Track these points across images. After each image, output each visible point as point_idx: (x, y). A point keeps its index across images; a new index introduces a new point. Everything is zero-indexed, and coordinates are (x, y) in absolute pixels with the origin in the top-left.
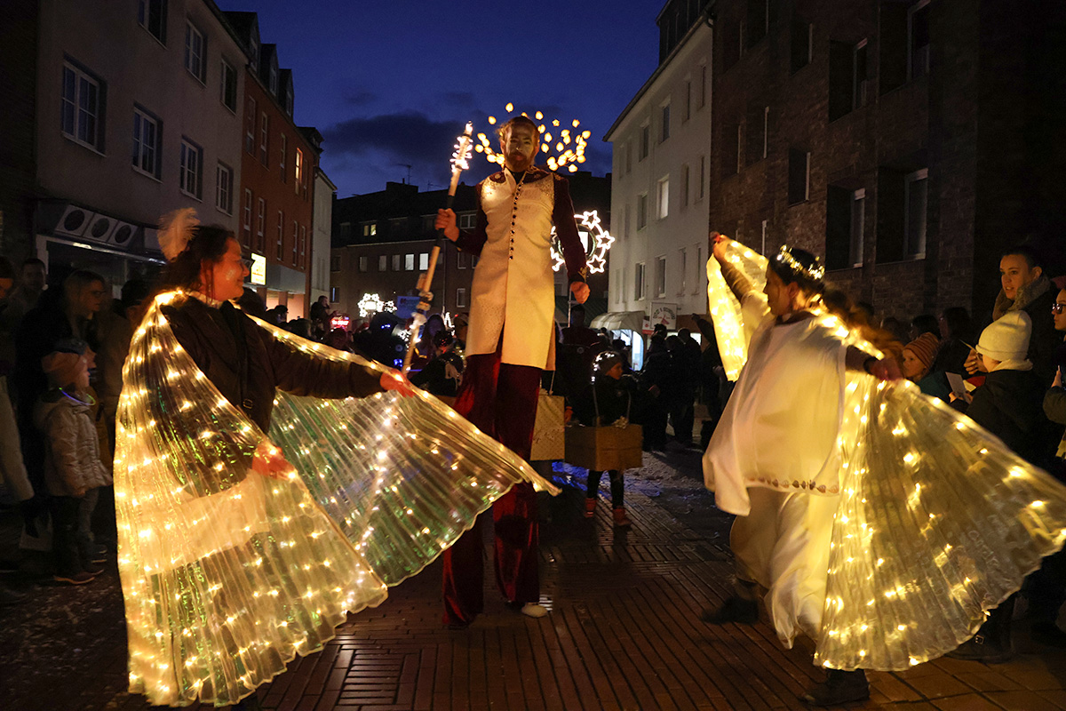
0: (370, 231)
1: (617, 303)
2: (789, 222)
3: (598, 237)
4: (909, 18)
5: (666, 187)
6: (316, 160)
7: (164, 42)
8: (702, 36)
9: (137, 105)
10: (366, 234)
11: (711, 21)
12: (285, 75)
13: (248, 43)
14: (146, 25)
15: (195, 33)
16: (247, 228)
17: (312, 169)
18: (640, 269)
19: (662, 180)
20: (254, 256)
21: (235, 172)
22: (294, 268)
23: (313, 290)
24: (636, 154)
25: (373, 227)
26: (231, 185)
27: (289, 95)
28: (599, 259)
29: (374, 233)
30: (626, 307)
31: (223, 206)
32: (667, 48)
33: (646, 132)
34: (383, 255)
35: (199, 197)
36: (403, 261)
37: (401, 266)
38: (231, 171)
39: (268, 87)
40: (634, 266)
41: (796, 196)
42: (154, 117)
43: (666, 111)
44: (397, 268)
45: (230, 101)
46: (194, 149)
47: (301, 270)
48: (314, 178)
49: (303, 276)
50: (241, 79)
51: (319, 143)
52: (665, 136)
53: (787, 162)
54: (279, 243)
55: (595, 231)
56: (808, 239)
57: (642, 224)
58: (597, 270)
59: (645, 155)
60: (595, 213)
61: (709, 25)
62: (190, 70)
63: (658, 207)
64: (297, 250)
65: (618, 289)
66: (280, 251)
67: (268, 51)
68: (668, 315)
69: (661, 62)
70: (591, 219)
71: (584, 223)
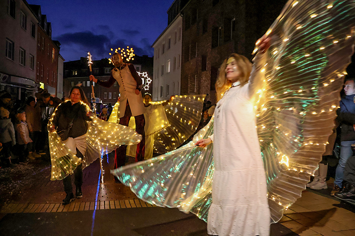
0: (75, 74)
1: (155, 98)
2: (202, 76)
3: (147, 80)
4: (232, 22)
5: (169, 63)
6: (58, 51)
7: (14, 18)
8: (179, 19)
9: (7, 38)
10: (74, 74)
11: (182, 15)
12: (49, 24)
13: (37, 15)
14: (9, 14)
15: (23, 15)
16: (38, 74)
17: (58, 55)
18: (162, 87)
19: (168, 61)
20: (41, 83)
21: (35, 57)
22: (51, 86)
23: (58, 93)
24: (161, 52)
25: (76, 72)
26: (33, 61)
27: (50, 31)
28: (147, 86)
29: (76, 74)
31: (31, 68)
32: (170, 21)
33: (164, 45)
34: (80, 81)
35: (24, 65)
36: (86, 83)
37: (85, 85)
38: (34, 57)
39: (43, 29)
41: (204, 69)
42: (12, 42)
43: (170, 40)
44: (84, 86)
45: (33, 35)
46: (22, 50)
47: (54, 87)
48: (58, 57)
49: (54, 89)
50: (36, 27)
51: (59, 45)
52: (169, 47)
53: (201, 59)
54: (47, 79)
55: (146, 78)
56: (206, 81)
57: (162, 74)
58: (147, 89)
59: (164, 53)
60: (146, 73)
61: (182, 16)
62: (22, 26)
63: (167, 70)
64: (53, 80)
65: (155, 94)
66: (48, 81)
67: (44, 17)
69: (168, 25)
70: (145, 74)
71: (143, 76)
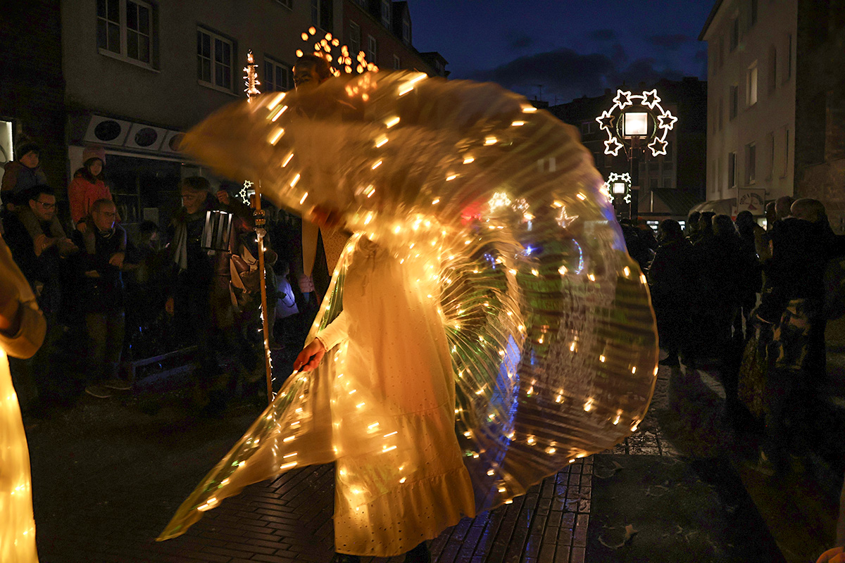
1: (714, 192)
5: (754, 73)
19: (751, 67)
24: (727, 47)
27: (405, 23)
30: (721, 195)
33: (736, 22)
39: (378, 15)
40: (727, 156)
46: (283, 66)
51: (444, 66)
52: (754, 20)
55: (656, 112)
57: (734, 113)
59: (736, 43)
60: (654, 91)
63: (747, 97)
65: (714, 179)
68: (756, 200)
70: (651, 99)
71: (643, 103)
